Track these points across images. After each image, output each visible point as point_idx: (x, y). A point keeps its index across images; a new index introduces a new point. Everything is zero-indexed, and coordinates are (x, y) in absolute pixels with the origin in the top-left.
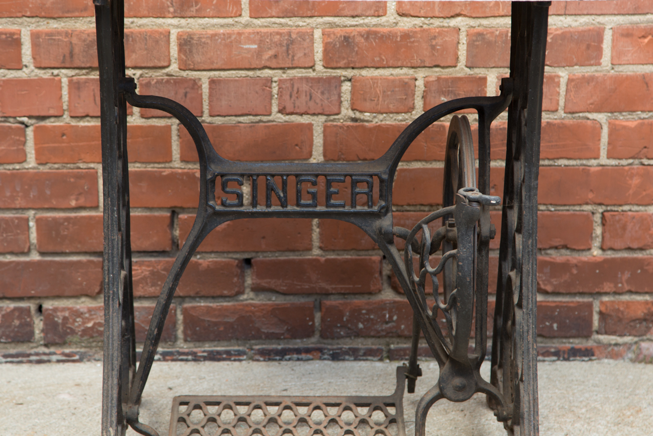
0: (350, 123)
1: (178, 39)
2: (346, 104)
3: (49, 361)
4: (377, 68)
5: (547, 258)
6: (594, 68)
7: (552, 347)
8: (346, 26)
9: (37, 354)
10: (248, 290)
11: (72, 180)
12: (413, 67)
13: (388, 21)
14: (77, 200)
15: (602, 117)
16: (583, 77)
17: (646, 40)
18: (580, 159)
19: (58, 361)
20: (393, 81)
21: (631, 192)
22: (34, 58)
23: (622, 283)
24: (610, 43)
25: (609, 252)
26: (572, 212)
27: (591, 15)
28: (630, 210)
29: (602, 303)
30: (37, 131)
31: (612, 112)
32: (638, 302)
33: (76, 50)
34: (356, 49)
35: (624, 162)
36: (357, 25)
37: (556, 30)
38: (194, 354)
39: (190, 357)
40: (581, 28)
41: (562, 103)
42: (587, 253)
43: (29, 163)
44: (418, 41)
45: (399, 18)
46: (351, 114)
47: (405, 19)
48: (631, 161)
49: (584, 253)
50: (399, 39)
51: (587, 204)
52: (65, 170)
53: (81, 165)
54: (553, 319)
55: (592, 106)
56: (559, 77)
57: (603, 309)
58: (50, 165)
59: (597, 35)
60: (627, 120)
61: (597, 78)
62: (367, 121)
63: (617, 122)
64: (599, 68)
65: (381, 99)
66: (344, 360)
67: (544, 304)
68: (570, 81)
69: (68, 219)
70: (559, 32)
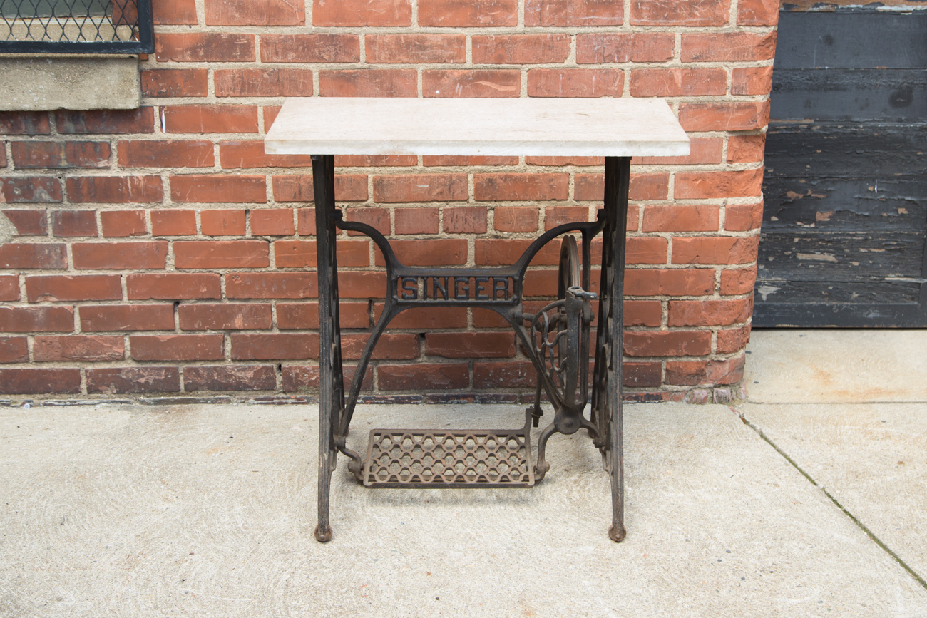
0: (493, 239)
1: (373, 181)
2: (491, 225)
3: (286, 403)
4: (512, 201)
5: (631, 333)
6: (662, 201)
7: (633, 394)
8: (490, 172)
9: (278, 398)
10: (422, 355)
11: (301, 279)
12: (537, 201)
13: (519, 169)
14: (304, 293)
15: (668, 235)
16: (655, 207)
17: (698, 182)
18: (653, 264)
19: (293, 403)
20: (523, 210)
21: (688, 287)
22: (274, 195)
23: (681, 349)
24: (673, 184)
25: (673, 328)
26: (647, 301)
27: (660, 164)
28: (687, 299)
29: (668, 363)
30: (277, 245)
31: (675, 232)
32: (692, 362)
33: (303, 189)
34: (498, 188)
35: (683, 266)
36: (498, 171)
37: (636, 175)
38: (386, 399)
39: (383, 401)
40: (653, 174)
41: (640, 225)
42: (658, 329)
43: (271, 268)
44: (540, 183)
45: (527, 166)
46: (494, 233)
47: (532, 167)
48: (688, 265)
49: (656, 329)
50: (527, 181)
51: (658, 295)
52: (296, 272)
53: (307, 269)
54: (634, 374)
55: (661, 228)
56: (638, 207)
57: (669, 368)
58: (285, 269)
59: (665, 179)
60: (685, 237)
61: (665, 208)
62: (505, 238)
63: (678, 239)
64: (666, 201)
65: (515, 222)
66: (489, 403)
67: (628, 364)
68: (646, 210)
69: (298, 306)
70: (638, 176)
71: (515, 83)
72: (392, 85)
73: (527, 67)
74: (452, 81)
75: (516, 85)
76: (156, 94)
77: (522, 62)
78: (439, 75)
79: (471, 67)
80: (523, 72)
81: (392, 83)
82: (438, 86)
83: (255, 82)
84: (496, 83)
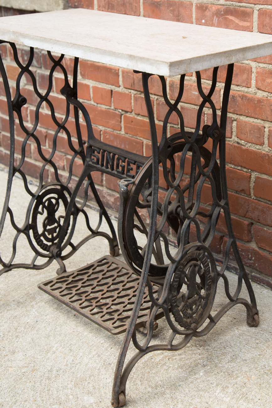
0: (236, 144)
1: (169, 83)
2: (234, 134)
4: (247, 117)
8: (234, 90)
11: (135, 144)
12: (263, 120)
13: (252, 91)
20: (254, 126)
22: (123, 83)
30: (125, 117)
33: (135, 82)
34: (237, 104)
36: (238, 91)
39: (173, 244)
43: (122, 132)
44: (265, 106)
45: (257, 90)
46: (236, 139)
47: (260, 91)
50: (256, 102)
52: (133, 139)
53: (138, 138)
58: (128, 135)
62: (243, 145)
65: (249, 135)
66: (231, 272)
71: (249, 20)
72: (179, 13)
73: (258, 7)
74: (211, 13)
75: (250, 22)
76: (73, 6)
77: (254, 2)
78: (204, 8)
79: (223, 3)
80: (255, 11)
81: (179, 11)
82: (204, 17)
83: (114, 3)
84: (238, 18)
